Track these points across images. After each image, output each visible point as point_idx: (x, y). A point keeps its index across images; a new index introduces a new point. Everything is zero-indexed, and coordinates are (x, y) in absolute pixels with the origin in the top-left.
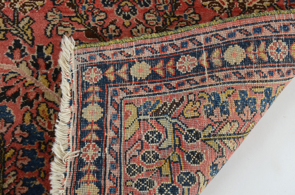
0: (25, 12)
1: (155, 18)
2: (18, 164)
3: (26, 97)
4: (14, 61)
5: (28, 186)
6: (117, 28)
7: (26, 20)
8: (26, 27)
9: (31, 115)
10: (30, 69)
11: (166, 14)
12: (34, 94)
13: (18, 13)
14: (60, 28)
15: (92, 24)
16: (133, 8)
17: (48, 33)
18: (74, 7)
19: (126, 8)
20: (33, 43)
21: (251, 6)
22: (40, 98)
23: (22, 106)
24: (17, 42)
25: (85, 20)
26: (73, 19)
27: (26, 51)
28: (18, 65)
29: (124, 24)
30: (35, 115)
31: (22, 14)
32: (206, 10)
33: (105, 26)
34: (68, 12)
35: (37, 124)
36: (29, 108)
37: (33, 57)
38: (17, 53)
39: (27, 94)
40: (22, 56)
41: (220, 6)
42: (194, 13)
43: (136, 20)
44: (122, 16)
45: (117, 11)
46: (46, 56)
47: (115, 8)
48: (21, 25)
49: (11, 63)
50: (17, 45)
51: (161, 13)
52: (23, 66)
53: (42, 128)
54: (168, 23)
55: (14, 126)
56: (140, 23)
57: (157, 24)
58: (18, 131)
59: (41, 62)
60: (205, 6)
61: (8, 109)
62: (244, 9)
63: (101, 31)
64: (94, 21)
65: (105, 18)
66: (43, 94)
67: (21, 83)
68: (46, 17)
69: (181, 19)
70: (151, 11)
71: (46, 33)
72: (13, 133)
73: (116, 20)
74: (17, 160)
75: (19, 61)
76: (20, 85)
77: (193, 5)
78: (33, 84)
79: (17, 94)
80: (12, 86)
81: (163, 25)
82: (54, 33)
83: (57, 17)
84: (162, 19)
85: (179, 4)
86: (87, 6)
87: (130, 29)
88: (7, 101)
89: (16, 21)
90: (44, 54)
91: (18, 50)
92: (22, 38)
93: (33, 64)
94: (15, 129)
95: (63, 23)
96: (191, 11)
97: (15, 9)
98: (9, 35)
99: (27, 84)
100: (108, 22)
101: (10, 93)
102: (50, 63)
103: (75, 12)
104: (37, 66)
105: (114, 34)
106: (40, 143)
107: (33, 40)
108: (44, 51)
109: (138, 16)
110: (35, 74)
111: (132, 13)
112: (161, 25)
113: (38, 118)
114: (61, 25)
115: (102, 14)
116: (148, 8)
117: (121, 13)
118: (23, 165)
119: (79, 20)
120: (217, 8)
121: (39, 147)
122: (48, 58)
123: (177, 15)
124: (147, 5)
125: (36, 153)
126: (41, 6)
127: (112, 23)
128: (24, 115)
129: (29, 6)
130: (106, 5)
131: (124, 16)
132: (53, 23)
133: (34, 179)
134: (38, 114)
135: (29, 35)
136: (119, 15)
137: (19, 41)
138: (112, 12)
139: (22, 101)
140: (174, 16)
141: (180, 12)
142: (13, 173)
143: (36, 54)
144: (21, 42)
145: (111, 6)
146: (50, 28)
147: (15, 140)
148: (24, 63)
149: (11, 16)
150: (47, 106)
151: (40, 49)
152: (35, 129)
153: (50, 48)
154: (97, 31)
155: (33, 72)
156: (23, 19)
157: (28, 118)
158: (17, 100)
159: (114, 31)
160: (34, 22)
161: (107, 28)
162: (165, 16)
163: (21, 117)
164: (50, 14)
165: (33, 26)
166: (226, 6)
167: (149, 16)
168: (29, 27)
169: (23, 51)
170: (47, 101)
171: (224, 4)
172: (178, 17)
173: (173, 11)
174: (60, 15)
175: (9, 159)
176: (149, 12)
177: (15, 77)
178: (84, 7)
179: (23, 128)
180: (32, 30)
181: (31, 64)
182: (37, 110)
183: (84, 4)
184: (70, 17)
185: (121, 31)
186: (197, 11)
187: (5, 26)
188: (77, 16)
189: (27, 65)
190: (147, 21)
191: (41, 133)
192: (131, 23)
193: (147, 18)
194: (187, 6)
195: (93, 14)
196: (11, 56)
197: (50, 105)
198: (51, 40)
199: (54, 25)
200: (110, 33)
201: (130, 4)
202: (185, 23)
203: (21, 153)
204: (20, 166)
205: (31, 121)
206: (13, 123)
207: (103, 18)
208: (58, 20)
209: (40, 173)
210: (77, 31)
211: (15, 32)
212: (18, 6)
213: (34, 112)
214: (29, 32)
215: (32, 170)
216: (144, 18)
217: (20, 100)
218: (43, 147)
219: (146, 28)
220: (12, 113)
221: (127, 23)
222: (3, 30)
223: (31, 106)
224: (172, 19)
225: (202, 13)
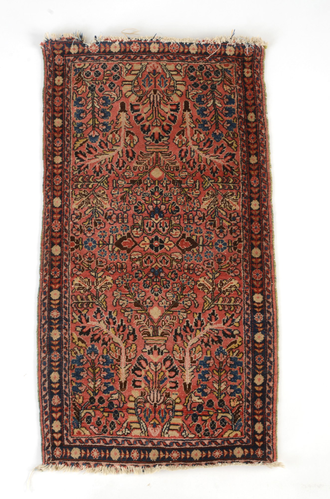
0: (102, 292)
1: (172, 295)
2: (102, 375)
3: (104, 340)
4: (97, 320)
5: (107, 386)
6: (151, 301)
7: (103, 296)
8: (103, 300)
9: (107, 350)
10: (105, 324)
11: (178, 293)
12: (108, 339)
13: (99, 292)
14: (120, 301)
15: (138, 299)
16: (160, 289)
17: (114, 304)
18: (128, 289)
19: (156, 289)
20: (107, 310)
21: (225, 290)
22: (111, 341)
23: (102, 345)
24: (98, 309)
25: (134, 296)
26: (127, 296)
27: (103, 314)
28: (99, 322)
29: (155, 299)
30: (108, 350)
31: (100, 293)
32: (200, 292)
33: (145, 300)
34: (125, 292)
35: (110, 355)
36: (105, 346)
37: (107, 318)
38: (98, 316)
39: (104, 338)
40: (101, 317)
41: (208, 289)
42: (193, 293)
43: (162, 297)
44: (154, 294)
45: (151, 291)
46: (113, 317)
47: (150, 289)
48: (100, 299)
49: (96, 321)
50: (99, 311)
51: (175, 293)
52: (102, 322)
53: (112, 357)
54: (179, 299)
55: (99, 355)
56: (164, 299)
57: (173, 299)
58: (101, 359)
59: (111, 321)
60: (200, 289)
61: (95, 346)
62: (221, 291)
63: (143, 303)
64: (139, 297)
65: (145, 295)
66: (112, 339)
67: (101, 332)
68: (113, 294)
69: (186, 296)
70: (170, 291)
71: (113, 304)
72: (98, 359)
73: (150, 297)
74: (101, 373)
75: (100, 320)
76: (100, 334)
77: (193, 288)
78: (107, 333)
79: (99, 338)
80: (97, 334)
81: (176, 300)
82: (118, 304)
83: (119, 294)
84: (176, 296)
85: (185, 288)
86: (135, 287)
87: (158, 302)
88: (95, 342)
89: (98, 297)
90: (112, 316)
91: (99, 314)
92: (101, 307)
93: (107, 322)
94: (100, 358)
95: (122, 298)
96: (192, 292)
97: (97, 290)
98: (94, 305)
99: (104, 333)
100: (146, 298)
101: (96, 338)
102: (116, 321)
103: (129, 291)
104: (109, 323)
105: (149, 305)
106: (112, 365)
107: (106, 308)
108: (112, 314)
109: (163, 294)
110: (108, 328)
111: (159, 292)
112: (175, 300)
113: (110, 352)
114: (121, 299)
115: (143, 293)
116: (168, 289)
117: (153, 292)
118: (104, 376)
119: (131, 297)
120: (206, 291)
121: (111, 367)
122: (115, 318)
123: (184, 294)
124: (168, 288)
125: (110, 370)
126: (111, 288)
127: (148, 298)
128: (103, 350)
129: (104, 288)
130: (145, 288)
131: (155, 294)
132: (117, 298)
133: (109, 383)
134: (110, 350)
135: (105, 305)
136: (152, 293)
137: (99, 308)
138: (148, 292)
139: (102, 342)
140: (182, 295)
141: (186, 292)
142: (100, 380)
143: (108, 316)
144: (100, 309)
145: (148, 288)
146: (115, 301)
147: (99, 364)
148: (102, 321)
149: (95, 294)
150: (115, 345)
151: (110, 313)
152: (109, 357)
153: (115, 313)
154: (140, 303)
155: (107, 326)
156: (101, 296)
157: (105, 351)
158: (99, 342)
159: (149, 303)
160: (107, 297)
161: (146, 301)
162: (177, 294)
163: (102, 351)
164: (115, 292)
165: (106, 300)
166: (211, 290)
167: (169, 294)
168: (104, 301)
169: (102, 314)
170: (114, 343)
171: (210, 288)
172: (185, 295)
173: (182, 292)
174: (120, 293)
175: (97, 373)
176: (169, 292)
177: (98, 329)
178: (133, 288)
179: (103, 357)
180: (106, 302)
181: (105, 322)
182: (109, 347)
183: (133, 287)
184: (126, 295)
185: (153, 303)
186: (195, 292)
187: (92, 300)
188: (129, 294)
189: (104, 322)
190: (167, 297)
191: (112, 360)
192: (158, 298)
193: (167, 296)
194: (190, 289)
195: (138, 293)
196: (96, 317)
197: (116, 345)
198: (115, 308)
199: (117, 299)
200: (147, 304)
201: (158, 287)
202: (188, 299)
203: (103, 370)
204: (103, 377)
205: (107, 353)
206: (98, 354)
207: (143, 295)
208: (119, 296)
209: (112, 380)
210: (130, 303)
211: (97, 303)
212: (98, 288)
213: (108, 348)
214: (104, 303)
215: (108, 379)
216: (166, 296)
217: (101, 342)
218: (113, 367)
219: (167, 301)
220: (97, 349)
221: (156, 298)
222: (91, 302)
223: (107, 345)
224: (181, 297)
225: (198, 293)
